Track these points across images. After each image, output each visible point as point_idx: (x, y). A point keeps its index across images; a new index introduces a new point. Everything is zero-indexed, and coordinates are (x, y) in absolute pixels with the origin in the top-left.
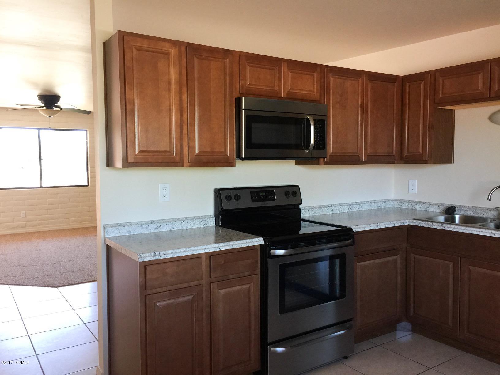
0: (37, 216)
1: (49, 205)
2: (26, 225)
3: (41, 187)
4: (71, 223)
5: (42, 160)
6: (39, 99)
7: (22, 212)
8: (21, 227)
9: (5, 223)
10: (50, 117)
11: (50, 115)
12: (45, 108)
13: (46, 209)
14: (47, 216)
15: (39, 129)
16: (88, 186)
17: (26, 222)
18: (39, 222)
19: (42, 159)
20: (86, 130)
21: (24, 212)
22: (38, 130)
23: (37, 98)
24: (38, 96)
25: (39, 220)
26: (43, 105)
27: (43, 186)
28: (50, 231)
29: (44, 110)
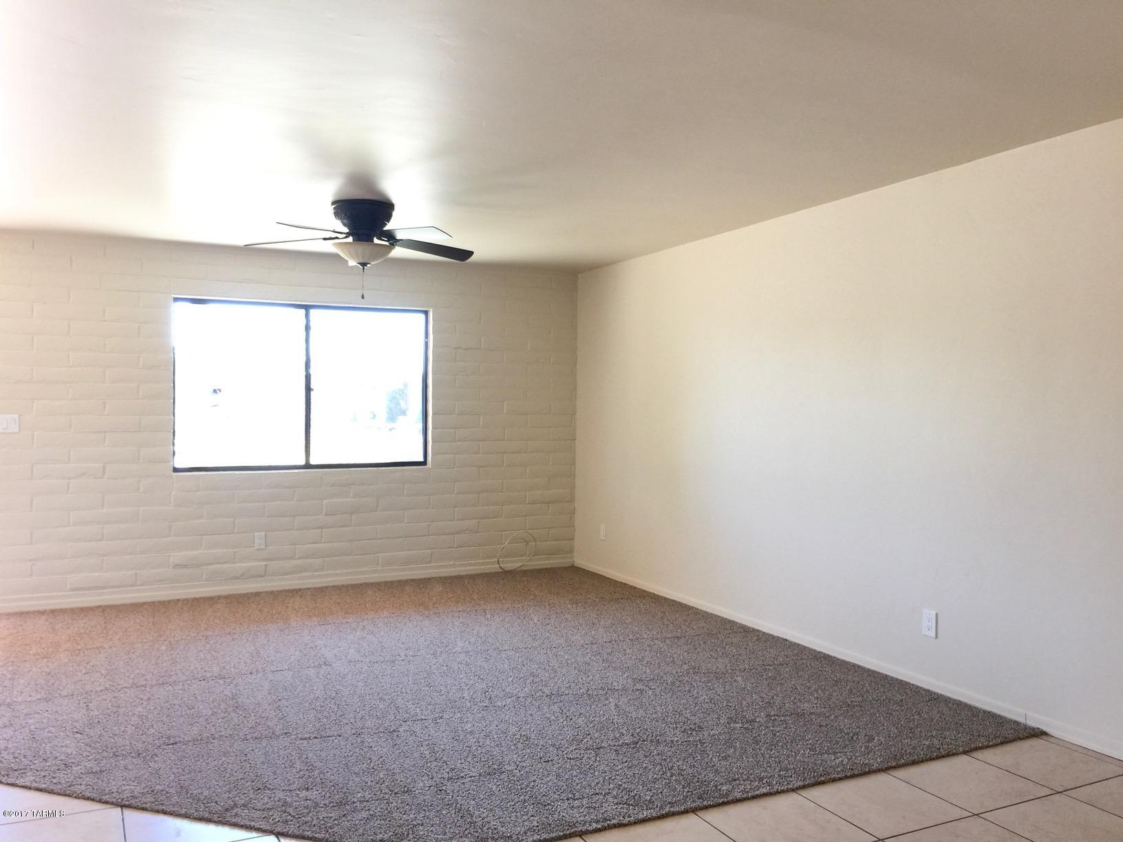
0: (295, 545)
1: (326, 515)
2: (265, 572)
3: (308, 466)
4: (380, 568)
5: (312, 392)
6: (337, 214)
7: (256, 534)
8: (253, 577)
9: (211, 564)
10: (364, 265)
11: (365, 261)
12: (350, 239)
13: (319, 528)
14: (319, 545)
15: (307, 308)
16: (424, 463)
17: (265, 563)
18: (299, 562)
19: (313, 390)
20: (426, 313)
21: (264, 533)
22: (303, 311)
23: (330, 210)
24: (333, 203)
25: (300, 558)
26: (346, 230)
27: (313, 462)
28: (327, 587)
29: (350, 243)
